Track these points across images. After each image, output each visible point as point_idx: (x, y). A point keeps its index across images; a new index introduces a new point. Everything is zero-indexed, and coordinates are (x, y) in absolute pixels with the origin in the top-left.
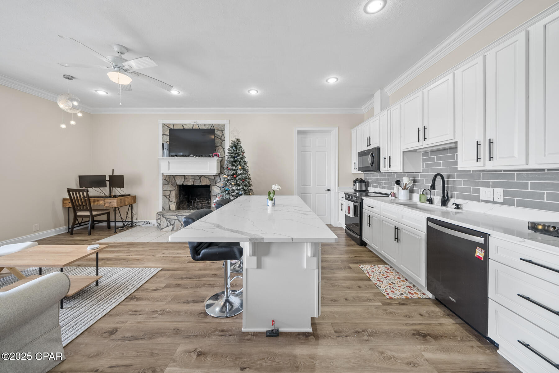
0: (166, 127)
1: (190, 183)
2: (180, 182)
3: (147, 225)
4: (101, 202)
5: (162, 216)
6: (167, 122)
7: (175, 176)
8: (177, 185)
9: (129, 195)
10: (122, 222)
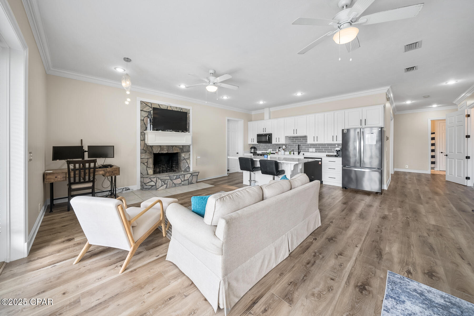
0: (145, 105)
1: (165, 152)
2: (156, 151)
3: (127, 191)
4: (101, 172)
6: (145, 100)
7: (152, 146)
8: (153, 153)
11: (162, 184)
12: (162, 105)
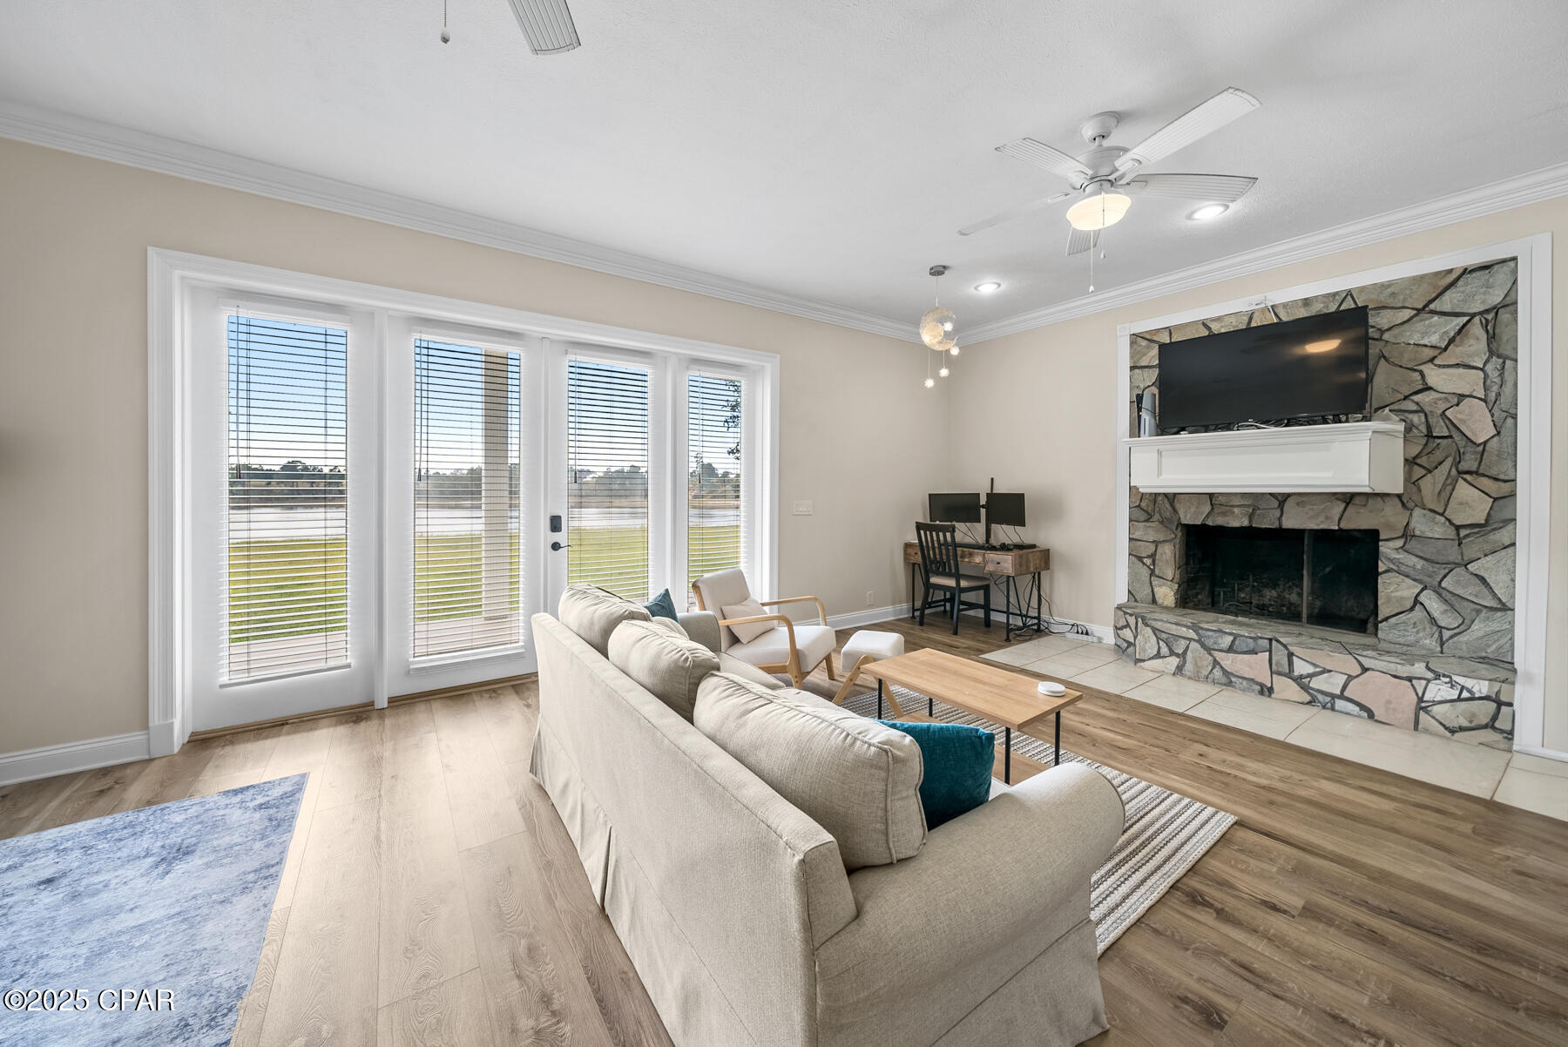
0: (1145, 343)
1: (1237, 520)
2: (1192, 515)
3: (1080, 636)
4: (978, 559)
5: (1140, 620)
6: (1141, 327)
7: (1175, 494)
8: (1180, 524)
9: (1034, 546)
10: (1021, 615)
11: (1159, 648)
12: (1219, 319)
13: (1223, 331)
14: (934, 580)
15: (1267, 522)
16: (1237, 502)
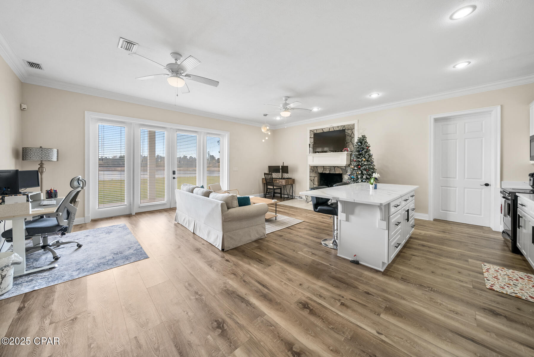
0: (312, 132)
1: (328, 172)
2: (320, 171)
4: (278, 181)
6: (312, 129)
7: (317, 166)
8: (318, 173)
9: (291, 178)
10: (287, 195)
12: (324, 129)
13: (325, 131)
14: (269, 187)
15: (332, 172)
16: (328, 168)
